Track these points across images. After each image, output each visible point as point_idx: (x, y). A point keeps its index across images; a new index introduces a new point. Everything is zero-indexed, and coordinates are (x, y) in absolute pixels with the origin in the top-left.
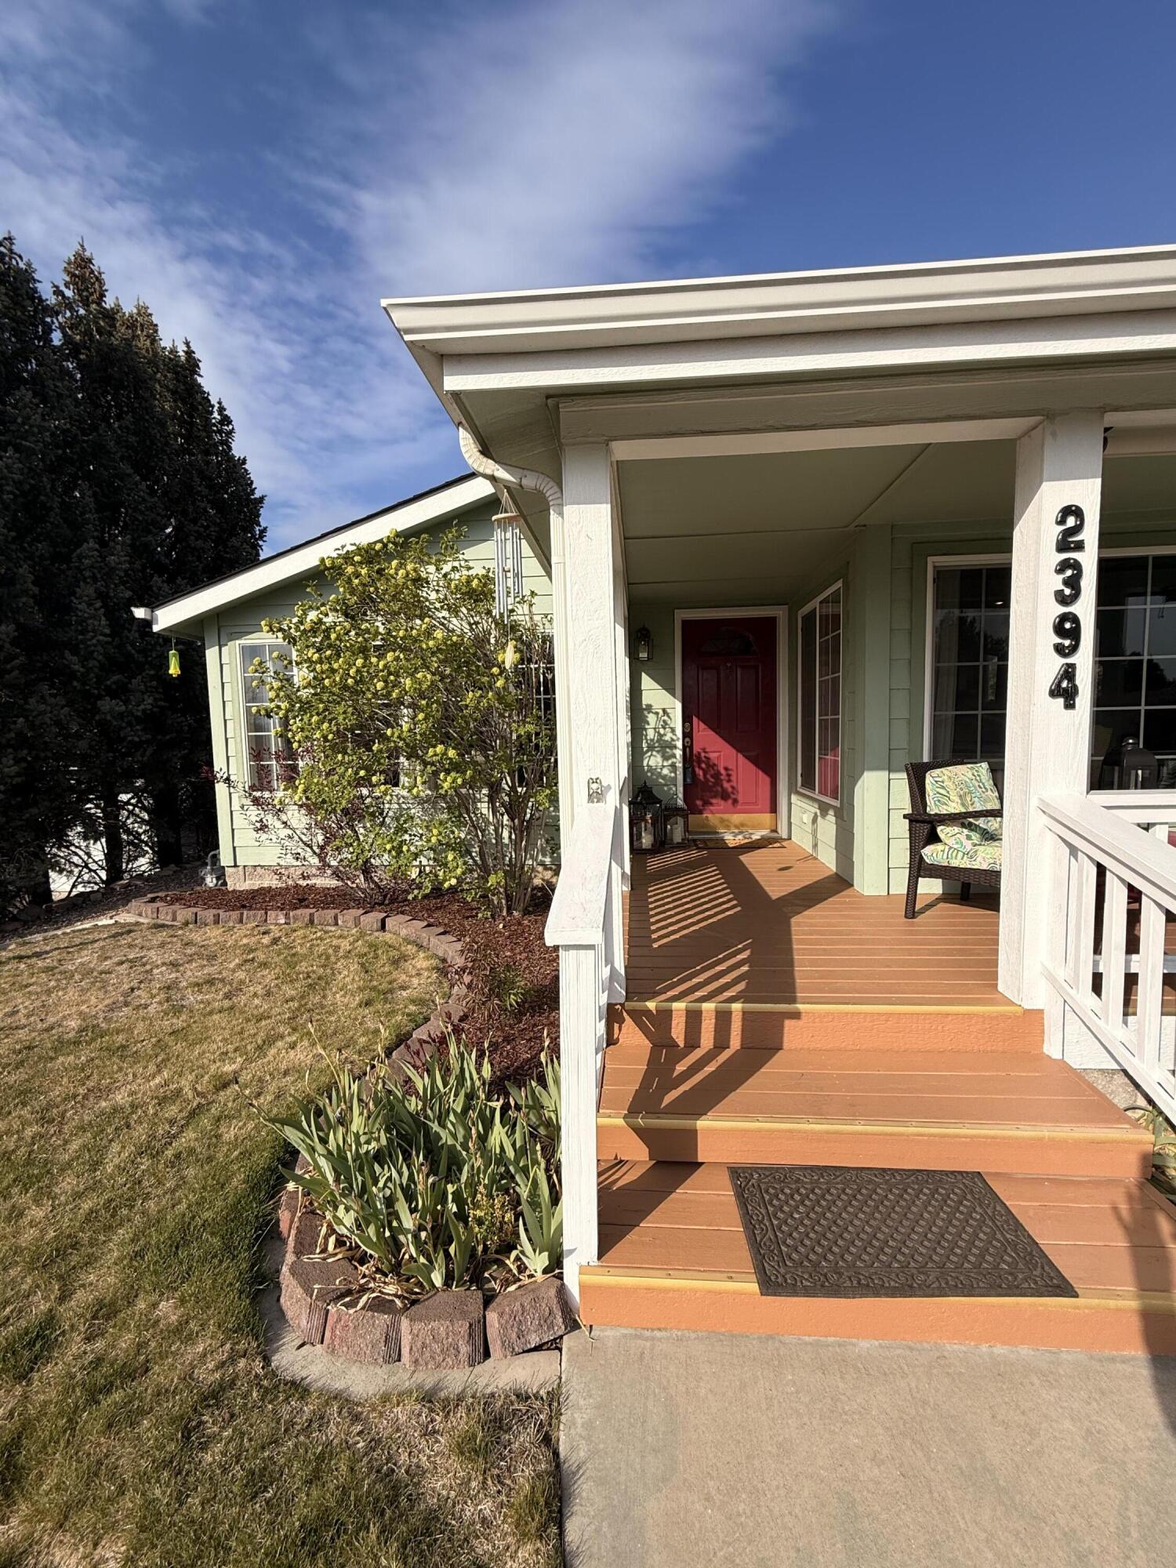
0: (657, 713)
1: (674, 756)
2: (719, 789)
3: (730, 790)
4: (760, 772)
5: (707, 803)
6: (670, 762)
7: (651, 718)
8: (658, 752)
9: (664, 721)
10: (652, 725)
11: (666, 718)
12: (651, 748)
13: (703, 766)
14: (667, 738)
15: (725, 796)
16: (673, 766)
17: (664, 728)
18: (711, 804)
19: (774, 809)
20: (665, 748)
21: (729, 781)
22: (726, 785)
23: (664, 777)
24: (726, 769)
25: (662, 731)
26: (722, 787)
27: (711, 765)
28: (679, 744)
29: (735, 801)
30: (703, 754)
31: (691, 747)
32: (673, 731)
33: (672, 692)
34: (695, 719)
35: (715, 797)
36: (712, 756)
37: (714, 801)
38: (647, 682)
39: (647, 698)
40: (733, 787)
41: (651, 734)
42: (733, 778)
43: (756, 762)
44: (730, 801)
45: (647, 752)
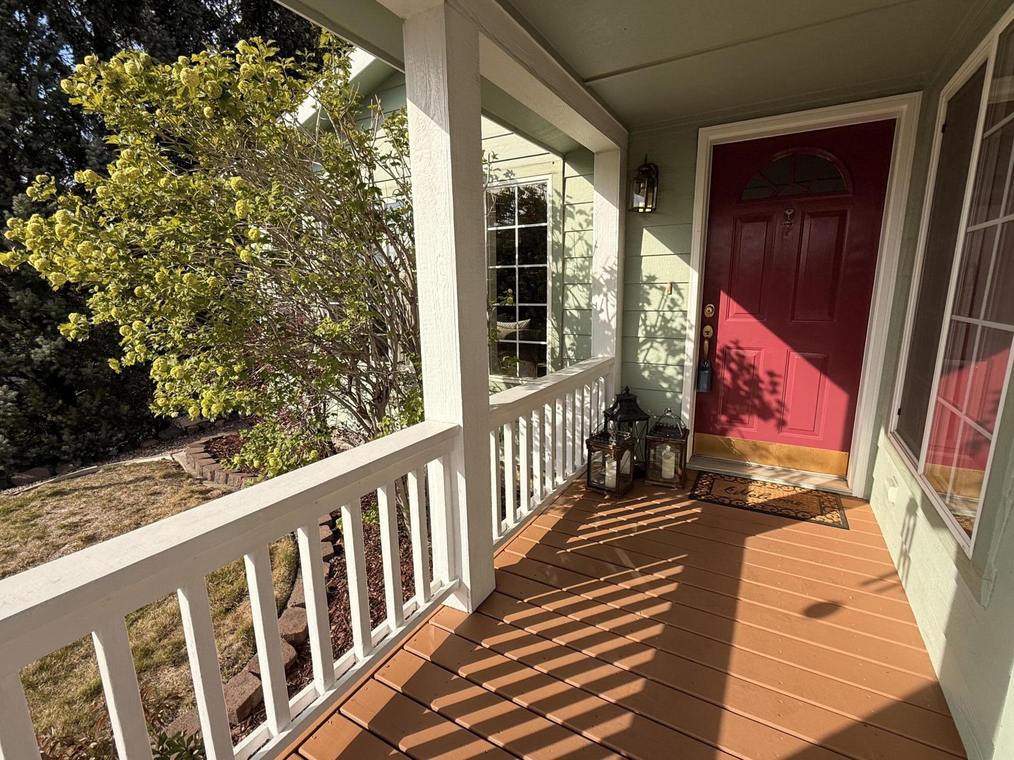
0: (663, 289)
1: (683, 350)
2: (757, 402)
3: (774, 405)
4: (828, 383)
5: (735, 419)
6: (678, 358)
7: (654, 295)
8: (662, 343)
9: (673, 300)
10: (655, 306)
11: (675, 295)
12: (650, 337)
13: (733, 366)
14: (676, 325)
15: (765, 413)
16: (681, 364)
17: (671, 310)
18: (742, 422)
19: (846, 445)
20: (672, 339)
21: (774, 392)
22: (768, 397)
23: (669, 380)
24: (771, 374)
25: (668, 315)
26: (760, 398)
27: (745, 367)
28: (692, 334)
29: (782, 423)
30: (733, 352)
31: (713, 341)
32: (685, 313)
33: (685, 255)
34: (723, 297)
35: (750, 413)
36: (749, 354)
37: (745, 418)
38: (650, 243)
39: (648, 267)
40: (780, 403)
41: (652, 318)
42: (780, 389)
43: (823, 367)
44: (773, 422)
45: (644, 343)
